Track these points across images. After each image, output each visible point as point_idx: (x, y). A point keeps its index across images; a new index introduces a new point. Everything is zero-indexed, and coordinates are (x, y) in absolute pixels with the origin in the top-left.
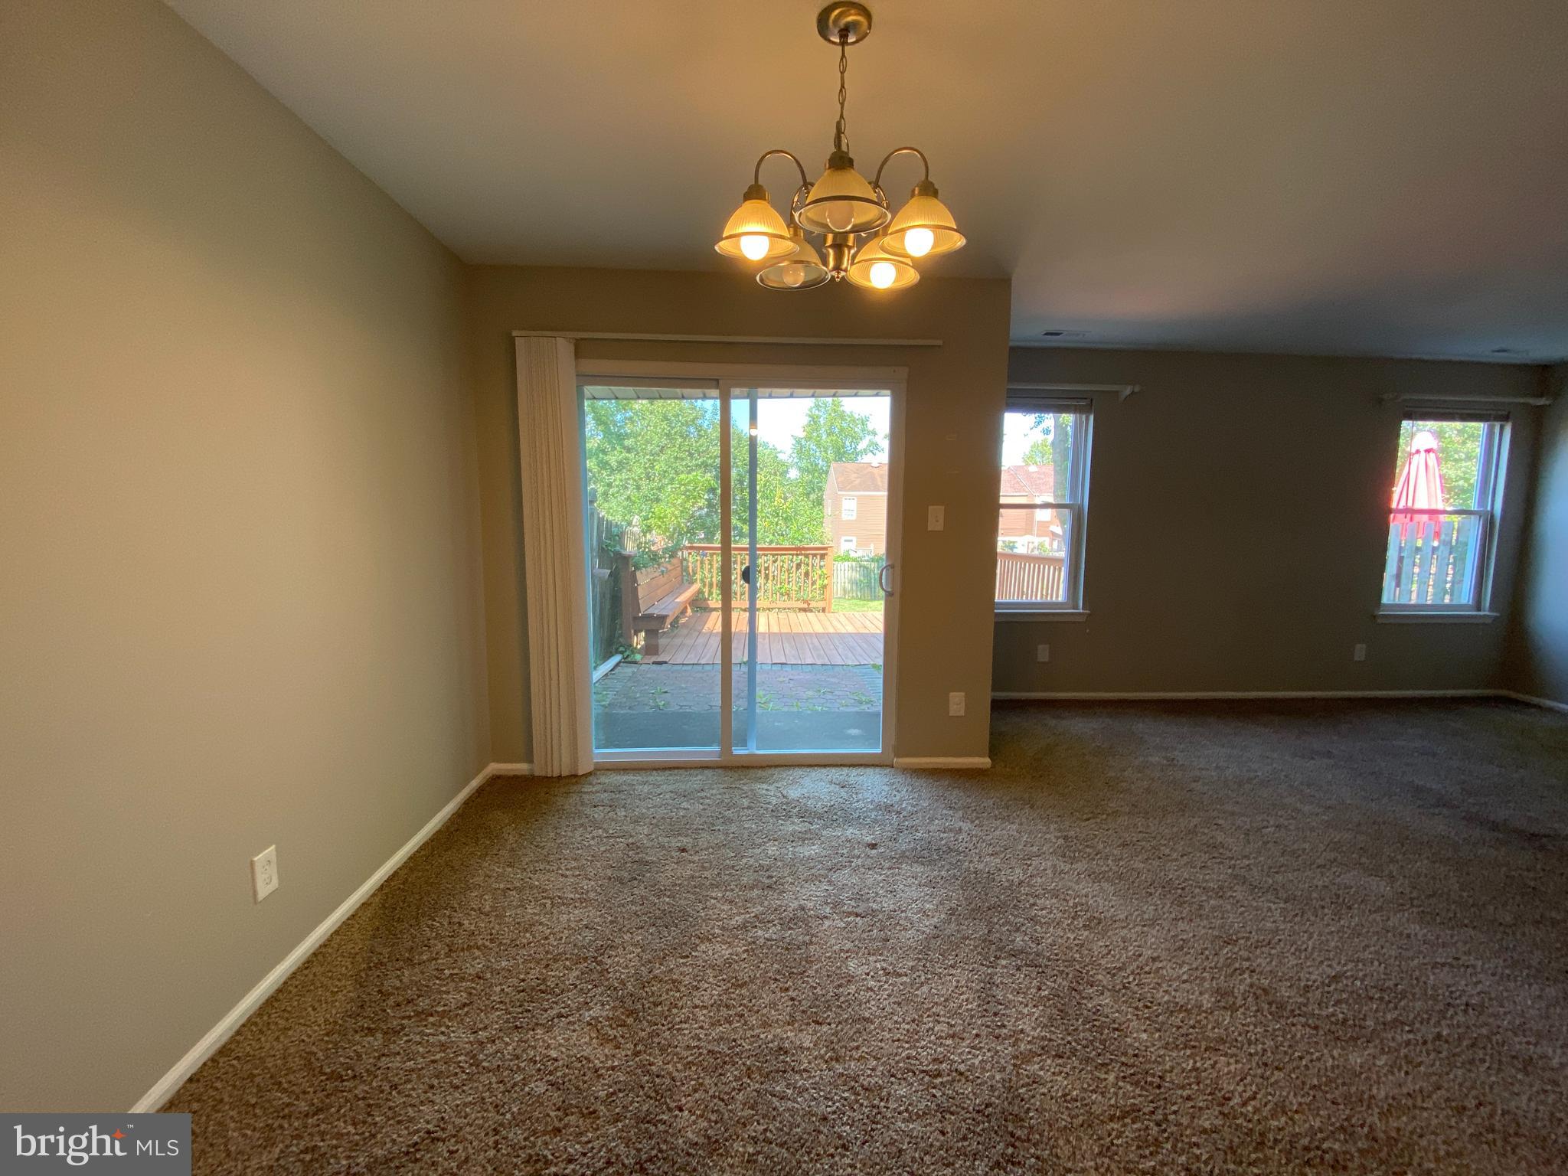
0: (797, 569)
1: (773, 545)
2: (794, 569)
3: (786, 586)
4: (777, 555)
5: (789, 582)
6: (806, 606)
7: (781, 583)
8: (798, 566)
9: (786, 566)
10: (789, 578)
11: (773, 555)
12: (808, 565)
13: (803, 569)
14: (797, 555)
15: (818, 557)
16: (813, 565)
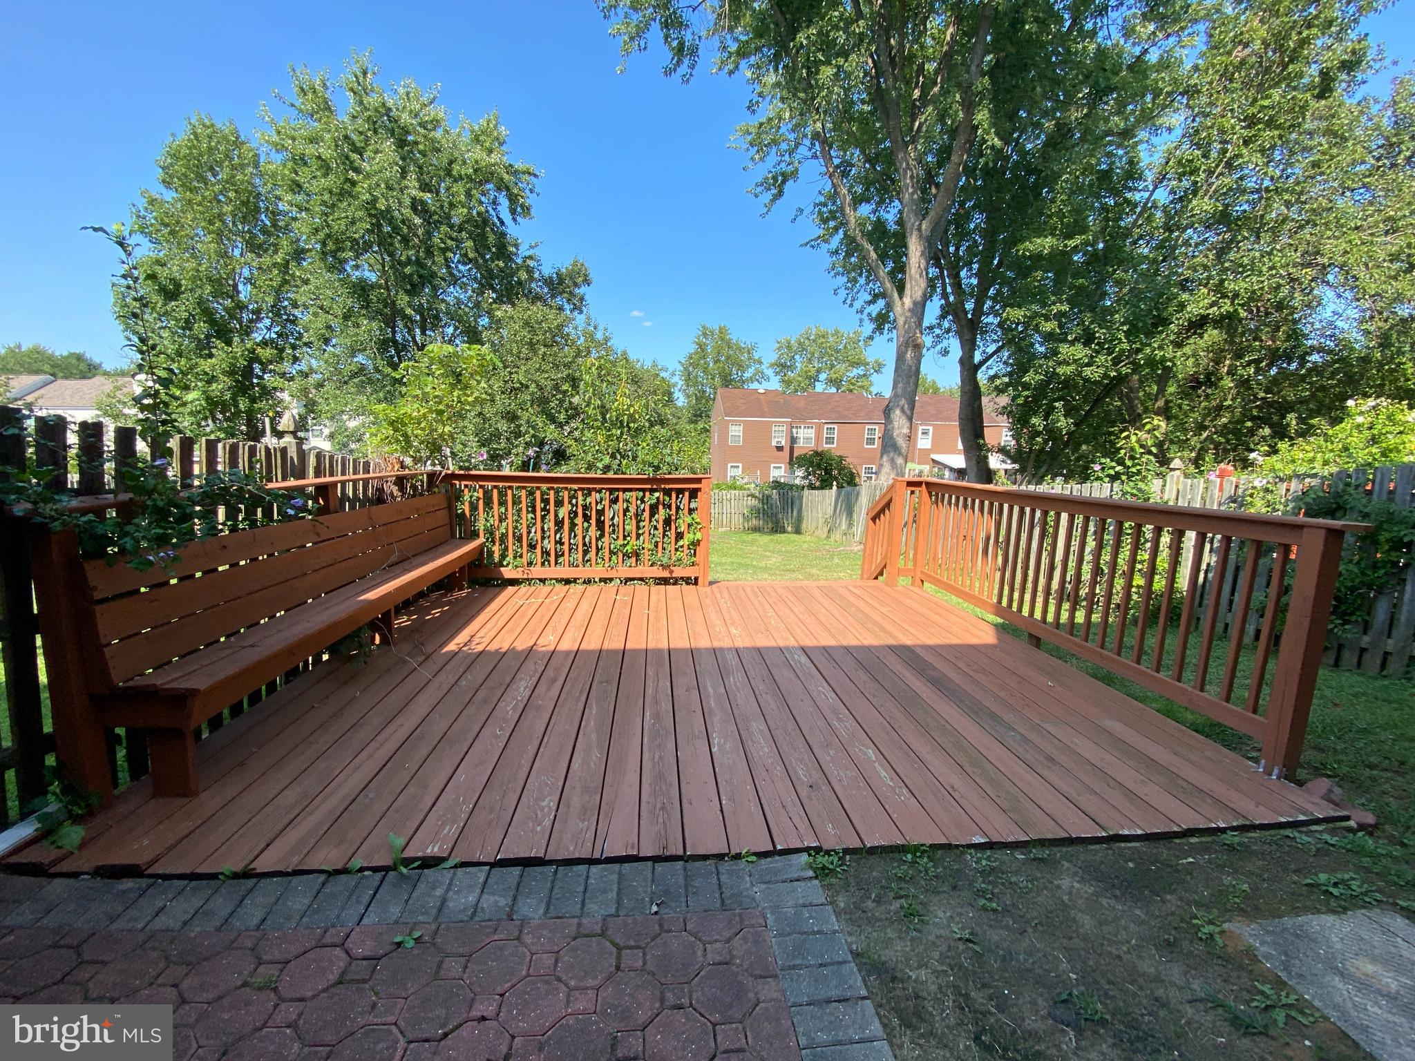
0: (652, 515)
1: (610, 475)
2: (646, 514)
3: (633, 542)
4: (618, 490)
5: (638, 536)
6: (666, 574)
7: (625, 537)
8: (654, 509)
9: (632, 509)
10: (638, 528)
11: (611, 491)
12: (670, 507)
13: (662, 513)
14: (652, 491)
15: (687, 494)
16: (678, 508)
